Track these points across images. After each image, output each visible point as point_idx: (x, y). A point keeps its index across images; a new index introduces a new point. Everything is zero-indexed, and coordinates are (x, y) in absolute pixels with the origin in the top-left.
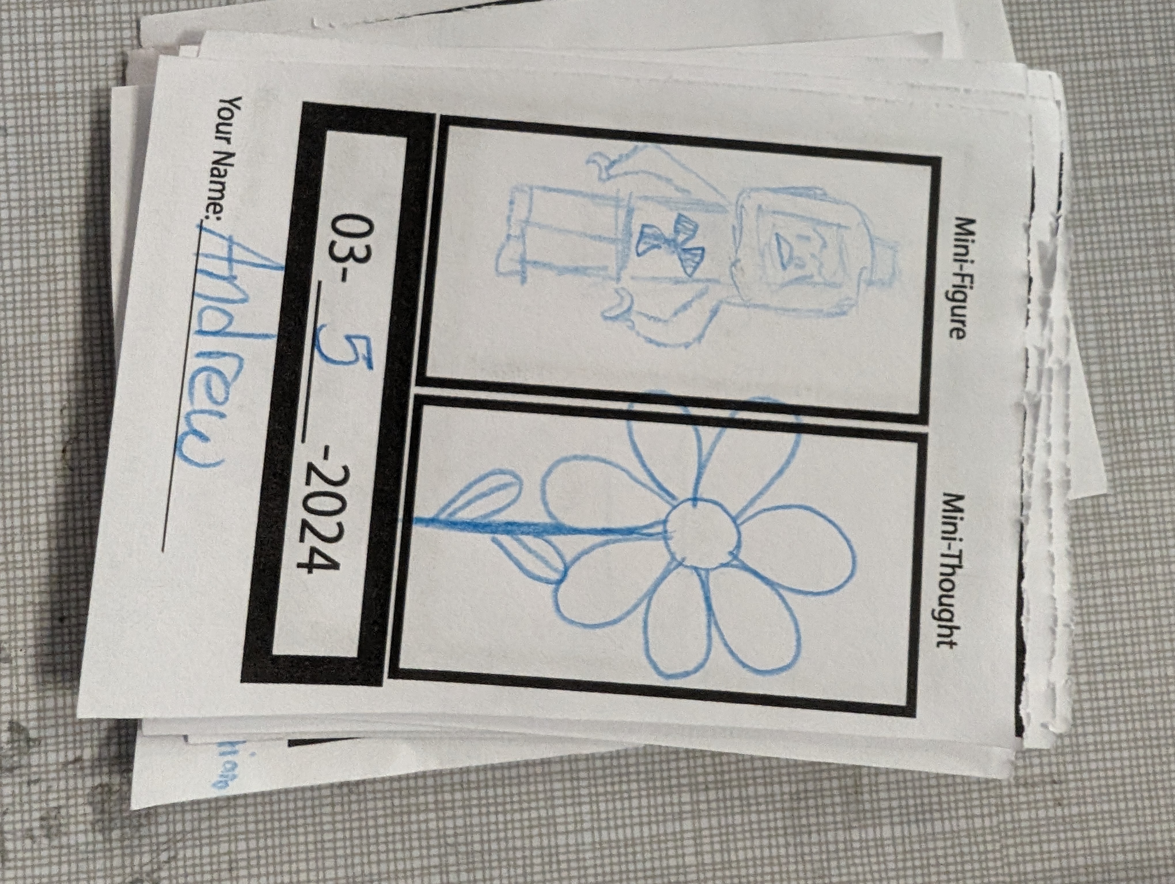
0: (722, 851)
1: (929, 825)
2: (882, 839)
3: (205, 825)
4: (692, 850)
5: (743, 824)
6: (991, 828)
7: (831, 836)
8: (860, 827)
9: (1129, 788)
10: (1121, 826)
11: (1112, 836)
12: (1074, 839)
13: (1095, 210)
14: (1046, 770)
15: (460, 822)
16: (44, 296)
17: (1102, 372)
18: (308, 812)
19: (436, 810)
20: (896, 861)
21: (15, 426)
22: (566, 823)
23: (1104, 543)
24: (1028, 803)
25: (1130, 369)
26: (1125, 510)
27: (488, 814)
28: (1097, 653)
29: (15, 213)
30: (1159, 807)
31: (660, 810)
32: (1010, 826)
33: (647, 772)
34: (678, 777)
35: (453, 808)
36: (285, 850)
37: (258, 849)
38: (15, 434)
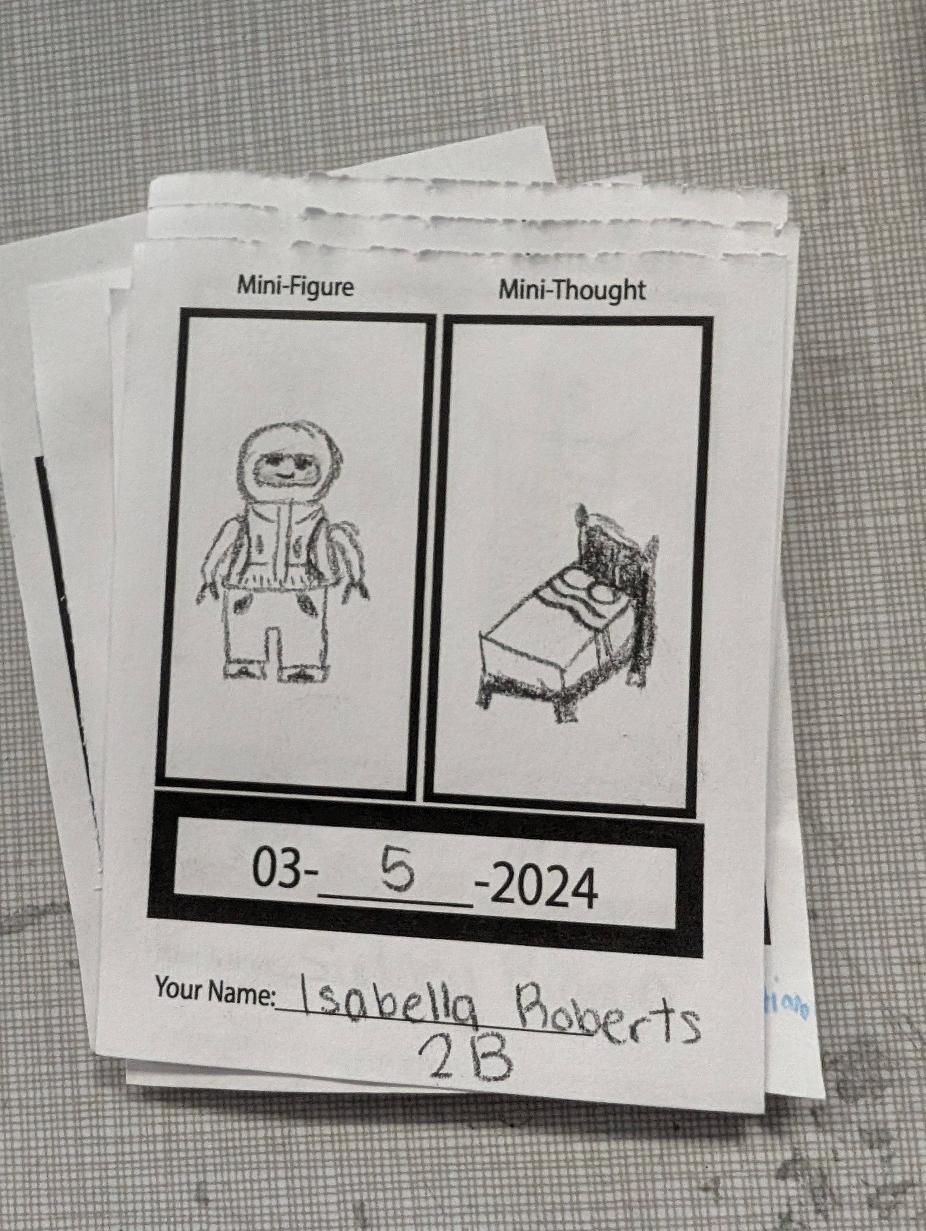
0: (894, 490)
1: (865, 292)
2: (880, 336)
3: (875, 988)
4: (893, 519)
5: (868, 470)
6: (867, 233)
7: (878, 385)
8: (869, 357)
9: (827, 103)
10: (864, 111)
11: (874, 118)
12: (878, 155)
13: (276, 139)
14: (811, 181)
15: (869, 741)
16: (361, 1146)
17: (429, 131)
18: (861, 887)
19: (858, 764)
20: (901, 323)
21: (488, 1174)
22: (869, 639)
23: (593, 128)
24: (843, 198)
25: (427, 105)
26: (561, 109)
27: (861, 714)
28: (698, 134)
29: (281, 1173)
30: (845, 75)
31: (855, 548)
32: (866, 216)
33: (818, 562)
34: (823, 531)
35: (856, 747)
36: (899, 910)
37: (898, 937)
38: (496, 1174)
